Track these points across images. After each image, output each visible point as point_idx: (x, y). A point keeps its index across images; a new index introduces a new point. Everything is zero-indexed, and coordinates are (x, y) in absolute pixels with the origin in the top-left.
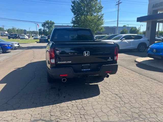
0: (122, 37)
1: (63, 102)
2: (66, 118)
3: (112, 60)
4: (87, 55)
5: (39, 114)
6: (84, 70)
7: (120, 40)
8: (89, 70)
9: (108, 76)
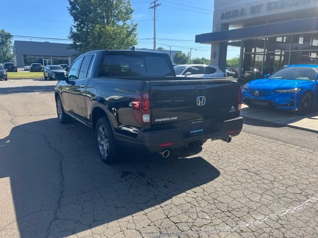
0: (185, 70)
1: (173, 196)
2: (205, 222)
4: (201, 104)
5: (149, 225)
6: (194, 131)
7: (183, 75)
8: (201, 132)
9: (229, 140)
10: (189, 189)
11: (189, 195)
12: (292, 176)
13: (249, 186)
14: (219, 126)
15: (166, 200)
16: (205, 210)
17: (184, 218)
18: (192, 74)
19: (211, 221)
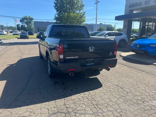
0: (105, 34)
1: (73, 95)
2: (82, 109)
3: (112, 55)
4: (92, 51)
5: (54, 107)
6: (89, 64)
7: (104, 36)
8: (93, 64)
9: (109, 70)
10: (83, 92)
11: (81, 95)
12: (141, 91)
13: (114, 93)
14: (102, 62)
15: (68, 97)
16: (85, 103)
17: (72, 106)
18: (109, 36)
19: (85, 109)
